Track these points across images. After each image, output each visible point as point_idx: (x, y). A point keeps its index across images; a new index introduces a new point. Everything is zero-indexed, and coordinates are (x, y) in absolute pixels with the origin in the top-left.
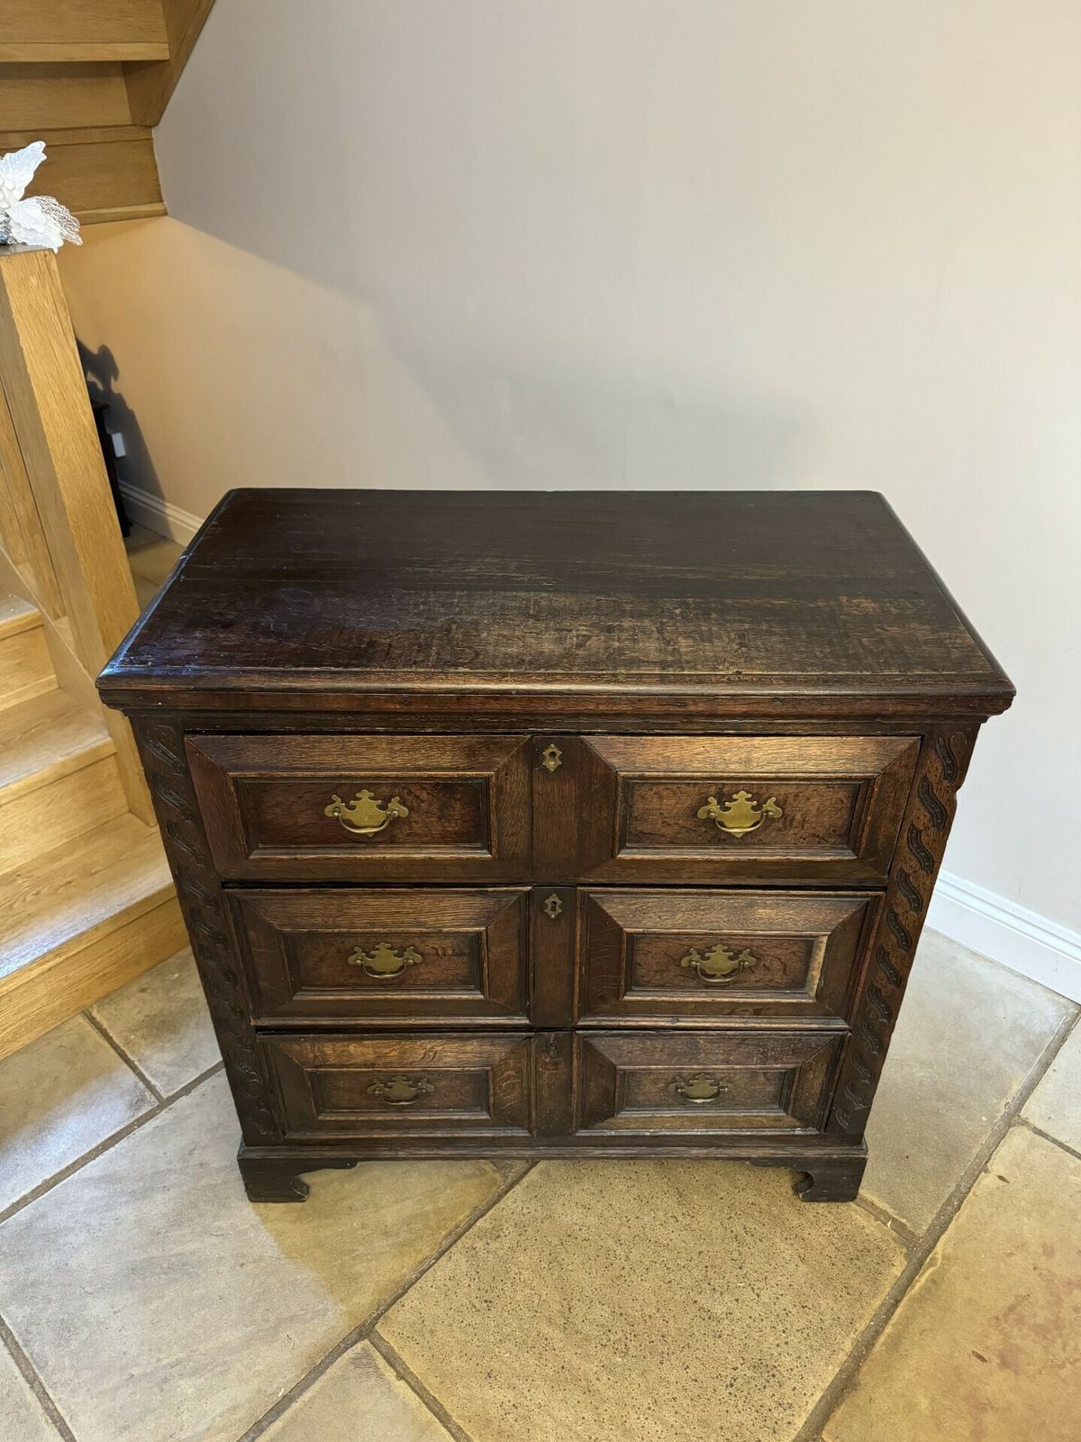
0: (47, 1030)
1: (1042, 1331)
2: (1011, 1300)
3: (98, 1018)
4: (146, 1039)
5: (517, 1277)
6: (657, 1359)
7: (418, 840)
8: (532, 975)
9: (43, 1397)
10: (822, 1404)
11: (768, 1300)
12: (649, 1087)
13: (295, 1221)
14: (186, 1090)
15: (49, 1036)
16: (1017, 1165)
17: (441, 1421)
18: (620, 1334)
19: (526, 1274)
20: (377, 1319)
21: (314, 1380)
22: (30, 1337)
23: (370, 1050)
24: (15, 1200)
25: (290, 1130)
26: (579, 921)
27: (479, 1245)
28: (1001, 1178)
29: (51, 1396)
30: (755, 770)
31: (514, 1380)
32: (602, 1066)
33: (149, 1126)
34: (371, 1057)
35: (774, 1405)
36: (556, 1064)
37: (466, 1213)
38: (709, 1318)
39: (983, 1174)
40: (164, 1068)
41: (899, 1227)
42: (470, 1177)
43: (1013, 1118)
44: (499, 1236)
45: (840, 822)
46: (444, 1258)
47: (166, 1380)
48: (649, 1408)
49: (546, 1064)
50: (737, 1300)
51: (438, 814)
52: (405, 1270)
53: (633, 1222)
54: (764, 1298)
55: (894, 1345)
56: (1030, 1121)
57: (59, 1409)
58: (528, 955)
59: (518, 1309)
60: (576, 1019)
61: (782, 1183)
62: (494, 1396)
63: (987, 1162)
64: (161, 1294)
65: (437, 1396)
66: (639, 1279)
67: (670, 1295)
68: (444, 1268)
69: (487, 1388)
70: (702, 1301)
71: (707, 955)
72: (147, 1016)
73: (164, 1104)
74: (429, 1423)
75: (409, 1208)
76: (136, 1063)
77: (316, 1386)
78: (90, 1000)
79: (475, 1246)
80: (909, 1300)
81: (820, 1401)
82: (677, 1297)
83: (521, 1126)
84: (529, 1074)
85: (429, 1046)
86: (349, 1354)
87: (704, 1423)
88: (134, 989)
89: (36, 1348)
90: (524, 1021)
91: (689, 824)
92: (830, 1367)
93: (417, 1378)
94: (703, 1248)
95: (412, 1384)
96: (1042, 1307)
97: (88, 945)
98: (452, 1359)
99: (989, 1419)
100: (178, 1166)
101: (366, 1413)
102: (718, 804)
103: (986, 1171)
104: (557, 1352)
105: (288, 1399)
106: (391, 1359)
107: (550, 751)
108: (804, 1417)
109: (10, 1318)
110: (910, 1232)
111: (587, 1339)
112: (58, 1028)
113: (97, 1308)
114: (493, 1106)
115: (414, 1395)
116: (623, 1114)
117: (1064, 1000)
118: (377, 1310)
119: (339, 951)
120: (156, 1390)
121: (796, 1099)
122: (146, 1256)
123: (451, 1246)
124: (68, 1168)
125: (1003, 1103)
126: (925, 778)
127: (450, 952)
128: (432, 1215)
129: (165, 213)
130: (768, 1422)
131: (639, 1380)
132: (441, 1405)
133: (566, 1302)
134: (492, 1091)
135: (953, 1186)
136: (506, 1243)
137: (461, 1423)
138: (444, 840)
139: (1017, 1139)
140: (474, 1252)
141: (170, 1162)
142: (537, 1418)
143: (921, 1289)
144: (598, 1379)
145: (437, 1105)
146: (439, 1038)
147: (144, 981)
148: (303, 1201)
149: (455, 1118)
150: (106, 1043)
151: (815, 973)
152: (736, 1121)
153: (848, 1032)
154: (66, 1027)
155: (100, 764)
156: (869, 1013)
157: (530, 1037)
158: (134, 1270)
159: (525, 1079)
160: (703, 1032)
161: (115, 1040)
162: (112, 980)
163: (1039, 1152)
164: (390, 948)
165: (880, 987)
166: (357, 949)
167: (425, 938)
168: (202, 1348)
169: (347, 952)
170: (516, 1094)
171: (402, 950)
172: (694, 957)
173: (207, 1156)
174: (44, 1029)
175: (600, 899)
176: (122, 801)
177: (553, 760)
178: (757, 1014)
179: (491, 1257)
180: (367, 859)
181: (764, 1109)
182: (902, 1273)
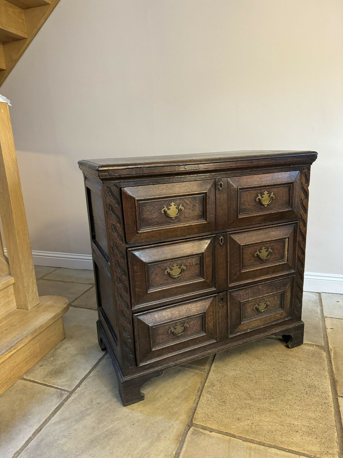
0: (8, 387)
3: (28, 378)
4: (51, 378)
5: (228, 393)
6: (283, 396)
7: (187, 219)
8: (216, 269)
11: (300, 372)
12: (249, 310)
13: (144, 406)
14: (78, 386)
15: (9, 389)
16: (333, 325)
17: (233, 437)
18: (268, 395)
19: (230, 391)
20: (192, 420)
21: (183, 445)
23: (169, 313)
24: (26, 440)
25: (141, 362)
26: (228, 245)
28: (331, 329)
30: (268, 183)
31: (247, 417)
32: (236, 303)
33: (70, 400)
34: (170, 316)
35: (321, 394)
36: (223, 306)
37: (199, 384)
38: (289, 381)
39: (327, 329)
40: (64, 383)
41: (317, 346)
42: (194, 375)
43: (324, 317)
44: (214, 386)
45: (286, 199)
46: (202, 397)
48: (290, 408)
49: (220, 307)
50: (292, 375)
51: (192, 209)
52: (191, 405)
53: (251, 369)
54: (299, 372)
55: (338, 369)
56: (327, 316)
58: (215, 262)
59: (234, 400)
60: (228, 285)
61: (281, 347)
62: (245, 424)
63: (325, 327)
64: (108, 444)
65: (227, 431)
66: (263, 380)
67: (274, 381)
68: (203, 399)
69: (240, 423)
70: (284, 378)
71: (261, 251)
72: (48, 372)
73: (71, 393)
74: (230, 440)
75: (180, 389)
76: (52, 385)
77: (185, 446)
78: (22, 373)
79: (209, 390)
80: (333, 359)
81: (331, 388)
82: (276, 380)
83: (213, 338)
84: (216, 312)
85: (187, 307)
86: (189, 433)
87: (308, 405)
88: (38, 366)
90: (214, 289)
91: (254, 204)
92: (327, 380)
93: (217, 430)
94: (274, 367)
95: (216, 432)
97: (24, 344)
98: (224, 420)
100: (89, 407)
101: (207, 446)
102: (261, 196)
104: (254, 406)
105: (178, 453)
106: (204, 428)
107: (220, 183)
108: (331, 393)
110: (321, 346)
111: (259, 399)
112: (12, 386)
114: (207, 328)
115: (219, 434)
116: (243, 323)
117: (314, 293)
118: (190, 418)
119: (162, 270)
121: (285, 305)
122: (94, 436)
123: (201, 393)
124: (44, 423)
125: (319, 315)
126: (302, 183)
127: (194, 264)
128: (189, 389)
130: (323, 397)
131: (282, 403)
132: (230, 433)
133: (247, 393)
134: (206, 321)
135: (322, 334)
136: (218, 386)
137: (240, 435)
138: (193, 219)
139: (328, 320)
140: (209, 392)
141: (85, 407)
142: (261, 424)
143: (334, 355)
144: (271, 407)
145: (189, 334)
146: (189, 303)
147: (40, 364)
148: (143, 399)
149: (196, 337)
150: (36, 384)
151: (286, 253)
152: (271, 318)
153: (295, 274)
154: (16, 384)
155: (9, 288)
156: (298, 267)
157: (216, 296)
158: (92, 441)
159: (215, 316)
160: (261, 283)
161: (39, 382)
162: (29, 364)
163: (335, 321)
164: (177, 265)
165: (300, 256)
166: (167, 268)
167: (187, 259)
168: (135, 453)
169: (164, 269)
170: (212, 323)
171: (181, 265)
172: (258, 253)
173: (99, 400)
174: (7, 386)
175: (233, 236)
176: (15, 304)
177: (221, 187)
178: (274, 272)
179: (216, 391)
180: (173, 228)
181: (278, 310)
182: (326, 354)
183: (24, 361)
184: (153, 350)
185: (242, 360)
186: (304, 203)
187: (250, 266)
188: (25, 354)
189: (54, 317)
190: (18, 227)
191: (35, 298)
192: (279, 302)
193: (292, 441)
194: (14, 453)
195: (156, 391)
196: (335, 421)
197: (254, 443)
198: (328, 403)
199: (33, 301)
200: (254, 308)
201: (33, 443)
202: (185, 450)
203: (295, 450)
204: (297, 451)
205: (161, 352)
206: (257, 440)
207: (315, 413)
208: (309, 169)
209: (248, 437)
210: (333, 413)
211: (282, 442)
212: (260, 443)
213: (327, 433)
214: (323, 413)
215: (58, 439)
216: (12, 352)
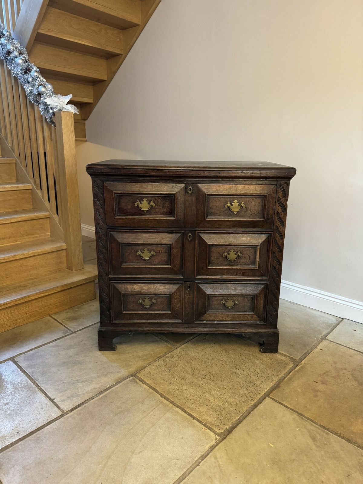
1: (334, 377)
2: (324, 372)
4: (68, 321)
5: (178, 365)
6: (220, 381)
7: (157, 214)
8: (184, 260)
9: (37, 385)
10: (269, 391)
12: (216, 303)
13: (112, 355)
14: (80, 330)
15: (39, 320)
16: (325, 347)
17: (156, 392)
18: (209, 376)
19: (181, 365)
20: (137, 373)
21: (118, 384)
22: (33, 374)
23: (140, 287)
24: (29, 349)
25: (114, 319)
26: (196, 242)
27: (166, 359)
28: (320, 349)
29: (40, 386)
30: (238, 193)
31: (177, 385)
32: (202, 294)
33: (69, 337)
34: (140, 289)
35: (255, 390)
36: (190, 294)
37: (162, 354)
38: (235, 374)
40: (73, 326)
41: (291, 358)
42: (164, 347)
43: (324, 338)
44: (173, 358)
45: (260, 209)
46: (156, 362)
47: (74, 383)
48: (218, 390)
49: (187, 293)
50: (243, 371)
51: (163, 206)
52: (145, 364)
53: (212, 356)
54: (251, 370)
55: (290, 379)
56: (329, 339)
57: (42, 388)
58: (183, 254)
59: (179, 371)
60: (195, 276)
62: (172, 388)
63: (316, 346)
64: (72, 367)
65: (155, 387)
66: (214, 366)
67: (223, 369)
68: (156, 364)
69: (169, 386)
70: (233, 371)
71: (229, 253)
72: (68, 317)
73: (73, 333)
74: (152, 393)
75: (146, 352)
76: (65, 325)
77: (119, 385)
78: (52, 312)
80: (294, 371)
81: (269, 390)
82: (225, 370)
83: (180, 319)
84: (182, 297)
85: (157, 286)
86: (129, 379)
87: (235, 393)
88: (64, 312)
89: (35, 377)
90: (181, 277)
91: (223, 210)
92: (271, 384)
93: (149, 384)
94: (233, 361)
95: (147, 385)
96: (334, 373)
98: (159, 380)
99: (319, 393)
100: (77, 344)
101: (133, 390)
102: (230, 204)
103: (316, 348)
104: (190, 379)
105: (110, 387)
106: (141, 380)
107: (190, 187)
108: (264, 393)
109: (27, 371)
110: (294, 359)
111: (199, 377)
112: (42, 318)
113: (53, 370)
114: (173, 308)
115: (148, 387)
116: (208, 313)
117: (338, 318)
118: (137, 371)
119: (134, 251)
120: (71, 385)
121: (256, 308)
122: (68, 360)
123: (158, 359)
124: (45, 344)
125: (321, 336)
126: (279, 197)
127: (163, 252)
128: (153, 354)
129: (86, 141)
130: (253, 393)
131: (215, 385)
132: (156, 389)
133: (193, 370)
134: (172, 302)
135: (306, 351)
136: (175, 359)
137: (162, 393)
138: (163, 214)
139: (325, 343)
141: (75, 343)
142: (184, 392)
143: (298, 369)
144: (203, 385)
145: (156, 309)
146: (159, 283)
147: (67, 310)
148: (115, 350)
149: (162, 313)
150: (56, 322)
151: (258, 259)
152: (240, 317)
153: (269, 282)
154: (44, 318)
155: (62, 251)
156: (273, 276)
157: (183, 283)
158: (64, 363)
159: (181, 300)
160: (229, 282)
161: (59, 321)
162: (59, 308)
163: (332, 345)
164: (148, 250)
165: (275, 266)
166: (139, 250)
167: (157, 247)
168: (85, 378)
169: (136, 251)
170: (179, 305)
171: (151, 251)
172: (226, 254)
173: (86, 343)
174: (38, 318)
175: (201, 235)
176: (65, 265)
177: (190, 191)
178: (243, 275)
179: (170, 362)
180: (144, 219)
181: (248, 312)
182: (292, 367)
183: (54, 304)
184: (124, 312)
185: (211, 348)
186: (281, 216)
187: (218, 264)
188: (56, 300)
189: (86, 279)
190: (71, 206)
191: (79, 263)
192: (249, 304)
193: (198, 409)
194: (18, 353)
195: (128, 349)
196: (246, 411)
197: (167, 400)
198: (254, 398)
199: (77, 265)
200: (221, 303)
201: (31, 352)
202: (117, 387)
203: (194, 415)
204: (195, 416)
205: (131, 316)
206: (172, 400)
207: (235, 400)
208: (288, 185)
209: (167, 396)
210: (251, 405)
211: (188, 407)
212: (172, 402)
213: (231, 415)
214: (241, 402)
215: (46, 355)
216: (44, 294)
